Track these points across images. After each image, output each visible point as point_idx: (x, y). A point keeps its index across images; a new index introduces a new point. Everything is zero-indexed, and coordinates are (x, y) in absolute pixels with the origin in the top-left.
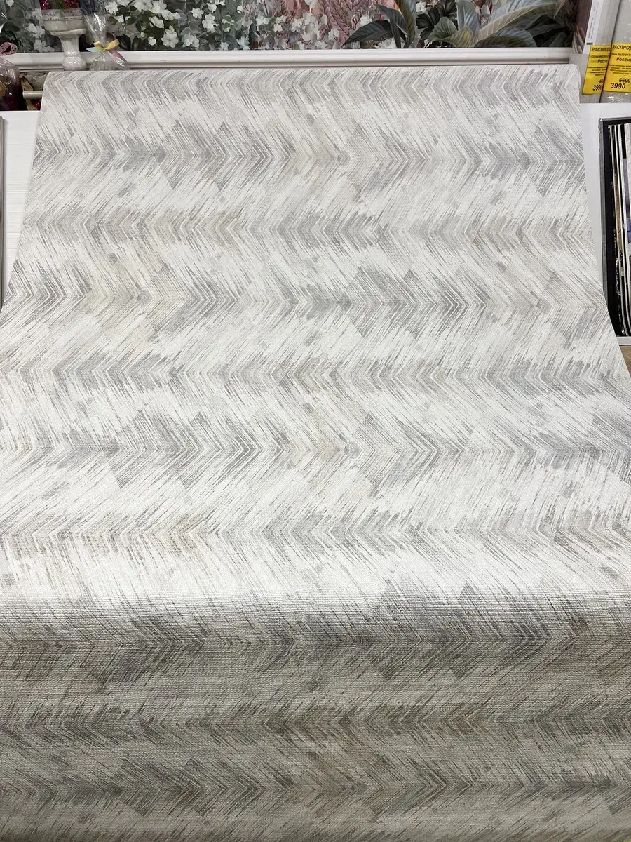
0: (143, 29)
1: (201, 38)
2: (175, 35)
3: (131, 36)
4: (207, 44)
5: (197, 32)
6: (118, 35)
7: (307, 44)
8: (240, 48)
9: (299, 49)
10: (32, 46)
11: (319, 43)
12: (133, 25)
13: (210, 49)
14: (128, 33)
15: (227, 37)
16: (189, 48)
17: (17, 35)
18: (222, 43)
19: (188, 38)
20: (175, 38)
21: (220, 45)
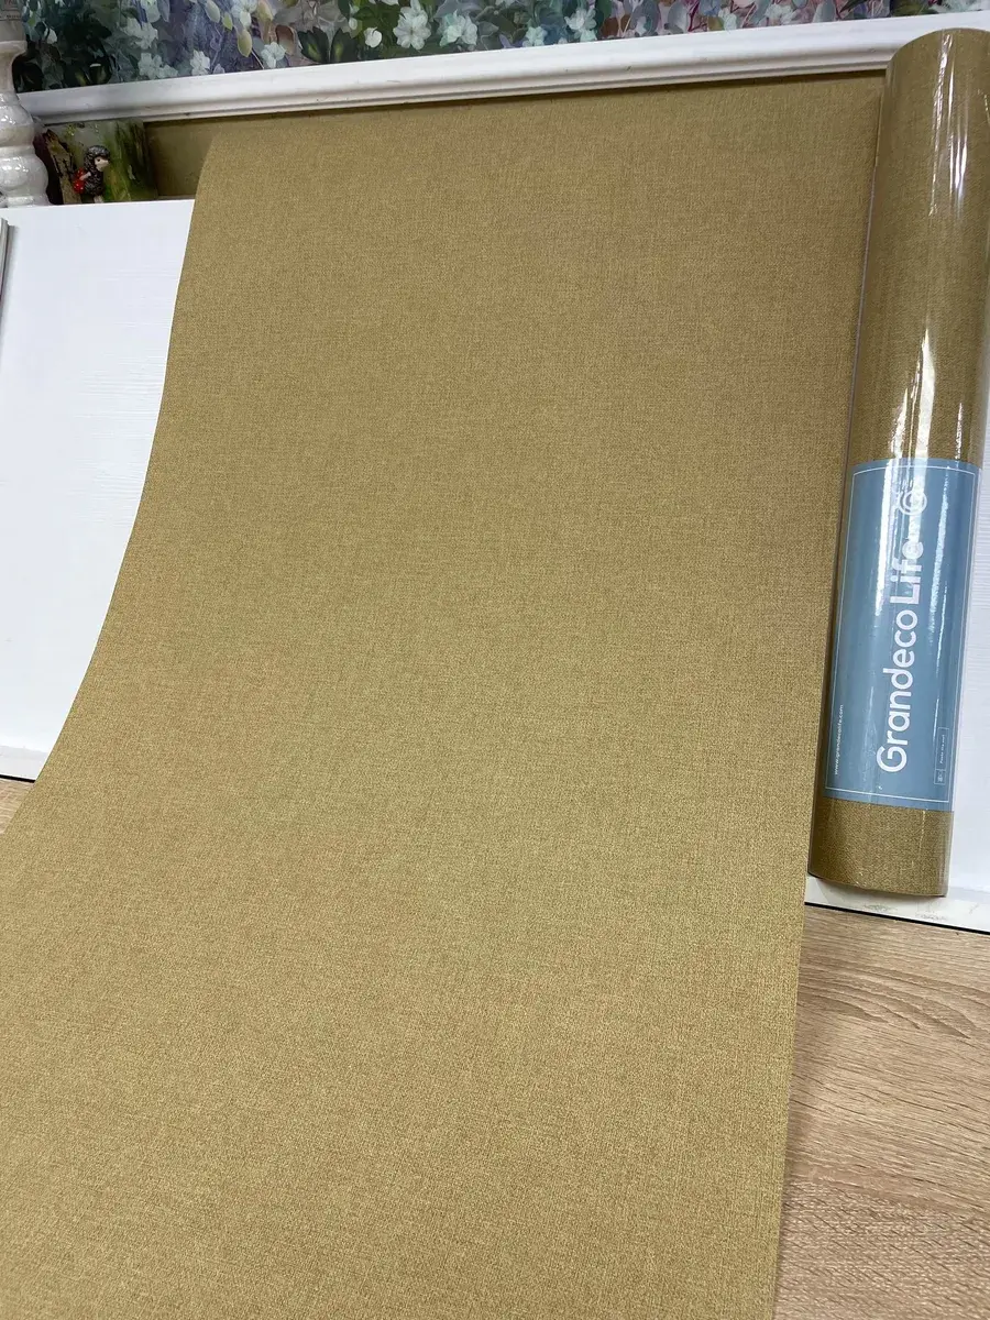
0: (354, 9)
1: (480, 19)
2: (423, 19)
3: (328, 29)
4: (496, 35)
5: (471, 6)
6: (300, 29)
7: (743, 15)
8: (573, 37)
9: (721, 27)
10: (136, 66)
11: (776, 10)
12: (332, 4)
13: (500, 46)
14: (322, 22)
15: (543, 14)
16: (455, 48)
17: (107, 44)
18: (531, 29)
19: (452, 22)
20: (422, 27)
21: (524, 33)
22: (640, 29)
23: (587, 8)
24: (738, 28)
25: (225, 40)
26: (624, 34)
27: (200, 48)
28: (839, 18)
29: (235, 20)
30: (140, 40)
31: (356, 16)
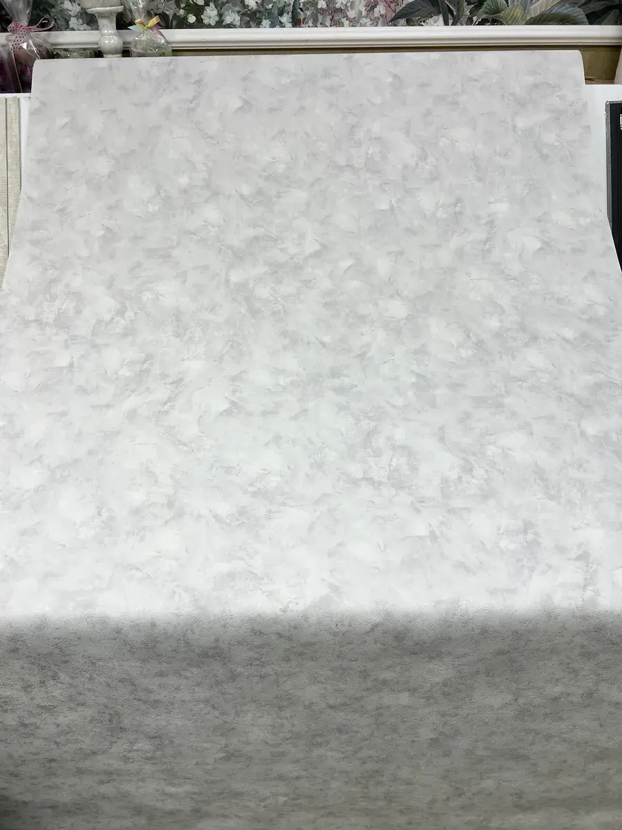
0: (183, 5)
1: (242, 15)
2: (215, 12)
3: (170, 13)
4: (249, 22)
5: (237, 9)
6: (157, 12)
7: (351, 21)
8: (282, 25)
9: (343, 26)
10: (68, 24)
11: (364, 20)
12: (173, 2)
13: (250, 27)
14: (167, 10)
15: (269, 15)
16: (230, 26)
17: (52, 12)
18: (264, 20)
19: (228, 15)
20: (215, 16)
21: (261, 22)
22: (311, 25)
23: (288, 13)
24: (350, 26)
26: (304, 26)
28: (388, 25)
31: (183, 9)
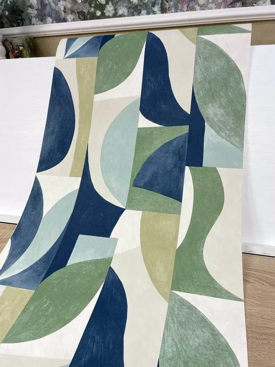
0: (93, 5)
1: (128, 8)
2: (112, 8)
3: (86, 11)
4: (133, 12)
5: (126, 4)
6: (78, 11)
7: (202, 7)
8: (154, 13)
9: (196, 10)
10: (31, 22)
11: (211, 5)
12: (87, 4)
13: (134, 16)
14: (84, 9)
15: (146, 6)
16: (121, 16)
17: (23, 15)
18: (143, 11)
19: (120, 9)
20: (112, 10)
21: (141, 12)
22: (173, 10)
23: (158, 5)
24: (200, 10)
25: (56, 14)
26: (168, 12)
27: (49, 16)
28: (228, 7)
29: (59, 8)
30: (32, 14)
31: (93, 7)
